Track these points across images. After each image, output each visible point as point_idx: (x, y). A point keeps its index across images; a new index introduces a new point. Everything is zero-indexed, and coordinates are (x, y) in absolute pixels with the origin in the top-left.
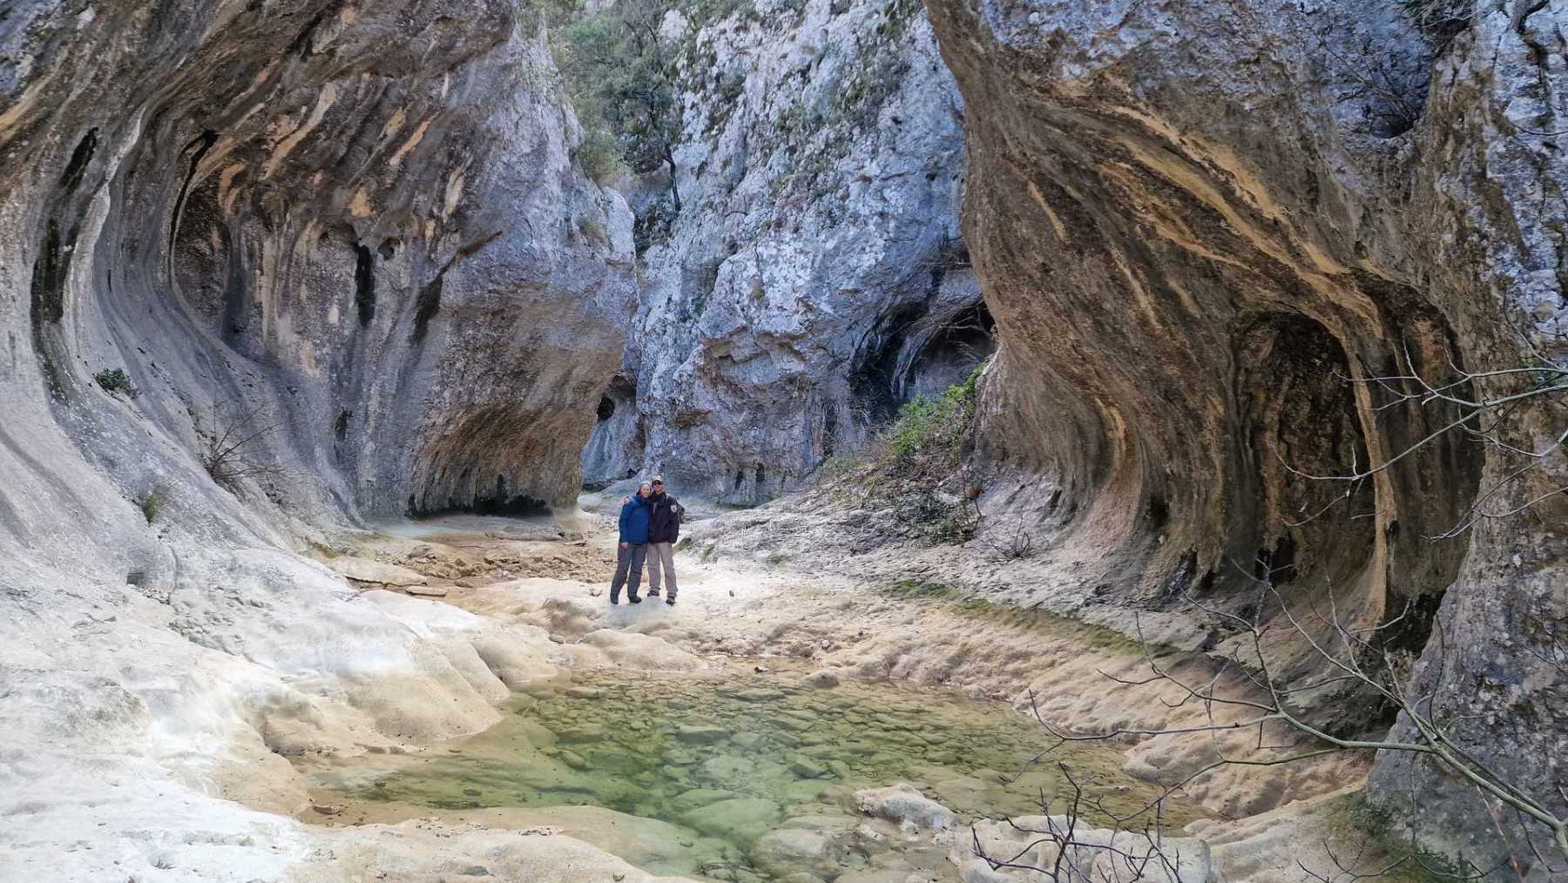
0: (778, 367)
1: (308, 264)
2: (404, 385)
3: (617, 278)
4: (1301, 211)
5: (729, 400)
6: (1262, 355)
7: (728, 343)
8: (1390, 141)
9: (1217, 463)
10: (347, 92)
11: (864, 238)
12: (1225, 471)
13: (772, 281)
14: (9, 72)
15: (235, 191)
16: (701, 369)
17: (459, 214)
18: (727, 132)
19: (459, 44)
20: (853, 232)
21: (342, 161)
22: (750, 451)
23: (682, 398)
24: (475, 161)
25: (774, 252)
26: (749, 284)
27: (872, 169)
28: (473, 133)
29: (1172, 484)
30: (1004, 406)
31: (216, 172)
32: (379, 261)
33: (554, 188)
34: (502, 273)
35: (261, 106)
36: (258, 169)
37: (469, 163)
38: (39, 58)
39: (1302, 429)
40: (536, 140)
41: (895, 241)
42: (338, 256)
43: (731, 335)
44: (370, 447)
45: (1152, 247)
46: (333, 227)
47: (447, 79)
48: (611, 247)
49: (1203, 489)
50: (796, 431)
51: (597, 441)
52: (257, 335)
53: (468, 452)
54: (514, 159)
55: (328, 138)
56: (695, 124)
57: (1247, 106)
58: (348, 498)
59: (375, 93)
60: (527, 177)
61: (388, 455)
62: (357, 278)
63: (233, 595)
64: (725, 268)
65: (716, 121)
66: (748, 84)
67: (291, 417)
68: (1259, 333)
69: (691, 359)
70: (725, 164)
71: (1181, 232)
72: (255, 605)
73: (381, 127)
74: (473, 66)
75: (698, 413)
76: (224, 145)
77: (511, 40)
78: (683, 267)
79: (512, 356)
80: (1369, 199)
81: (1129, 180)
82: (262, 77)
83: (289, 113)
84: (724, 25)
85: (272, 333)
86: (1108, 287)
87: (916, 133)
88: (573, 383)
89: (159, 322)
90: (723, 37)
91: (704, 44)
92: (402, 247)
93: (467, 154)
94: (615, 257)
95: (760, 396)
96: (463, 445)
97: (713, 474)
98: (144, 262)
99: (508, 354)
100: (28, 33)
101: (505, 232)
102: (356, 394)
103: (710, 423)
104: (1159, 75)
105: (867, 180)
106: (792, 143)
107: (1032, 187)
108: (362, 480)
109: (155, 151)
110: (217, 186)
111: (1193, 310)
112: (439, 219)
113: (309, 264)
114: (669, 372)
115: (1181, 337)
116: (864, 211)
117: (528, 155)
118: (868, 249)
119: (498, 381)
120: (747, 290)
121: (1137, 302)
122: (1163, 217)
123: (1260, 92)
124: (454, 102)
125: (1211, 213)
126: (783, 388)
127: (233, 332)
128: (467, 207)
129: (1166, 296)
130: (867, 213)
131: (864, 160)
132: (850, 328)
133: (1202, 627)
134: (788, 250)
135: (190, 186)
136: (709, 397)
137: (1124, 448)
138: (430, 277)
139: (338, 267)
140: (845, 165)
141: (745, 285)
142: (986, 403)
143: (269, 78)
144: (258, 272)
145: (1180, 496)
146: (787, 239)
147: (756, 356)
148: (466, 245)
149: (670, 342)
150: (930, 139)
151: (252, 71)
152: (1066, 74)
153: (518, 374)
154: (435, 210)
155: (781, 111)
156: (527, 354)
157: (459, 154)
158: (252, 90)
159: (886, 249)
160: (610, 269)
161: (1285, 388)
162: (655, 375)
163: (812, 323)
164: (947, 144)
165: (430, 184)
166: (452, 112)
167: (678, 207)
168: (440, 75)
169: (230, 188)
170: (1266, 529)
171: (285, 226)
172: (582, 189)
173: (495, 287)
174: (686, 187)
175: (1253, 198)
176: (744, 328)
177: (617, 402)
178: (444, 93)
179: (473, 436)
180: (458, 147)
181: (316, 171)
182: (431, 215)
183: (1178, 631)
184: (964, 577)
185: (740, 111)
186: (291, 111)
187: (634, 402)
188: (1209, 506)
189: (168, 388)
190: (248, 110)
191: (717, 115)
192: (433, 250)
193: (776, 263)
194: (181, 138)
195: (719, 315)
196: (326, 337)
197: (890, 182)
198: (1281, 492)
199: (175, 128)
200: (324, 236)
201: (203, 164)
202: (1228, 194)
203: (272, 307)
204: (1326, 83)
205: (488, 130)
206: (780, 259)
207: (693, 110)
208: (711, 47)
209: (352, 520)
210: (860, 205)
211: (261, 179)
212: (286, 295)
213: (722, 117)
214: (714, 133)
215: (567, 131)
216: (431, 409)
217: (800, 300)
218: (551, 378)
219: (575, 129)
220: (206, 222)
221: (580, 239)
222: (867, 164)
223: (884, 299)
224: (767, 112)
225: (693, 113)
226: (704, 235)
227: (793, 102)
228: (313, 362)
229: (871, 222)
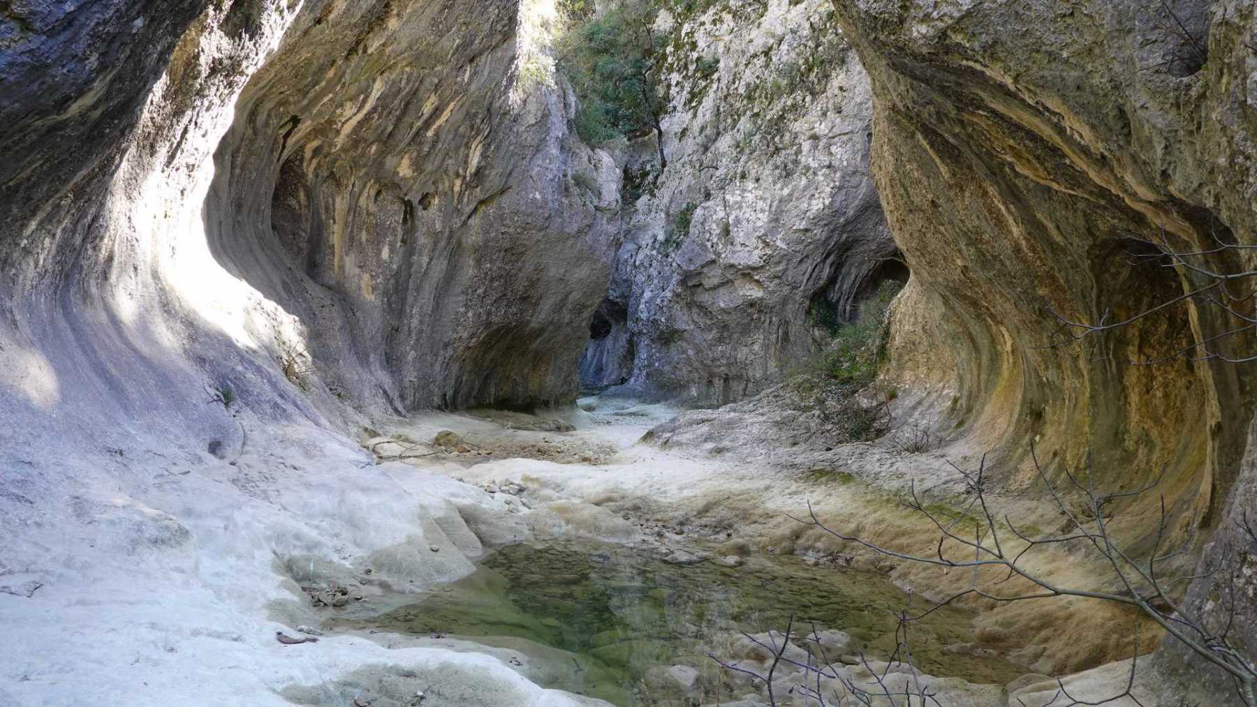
0: (741, 293)
2: (438, 308)
3: (604, 222)
4: (1119, 145)
5: (702, 321)
6: (1121, 278)
7: (700, 274)
8: (1185, 80)
9: (1085, 373)
10: (393, 82)
11: (815, 186)
12: (1091, 381)
13: (738, 221)
14: (80, 65)
15: (315, 161)
16: (678, 295)
17: (479, 173)
18: (704, 104)
19: (476, 42)
20: (804, 181)
21: (390, 135)
22: (718, 363)
23: (663, 319)
24: (491, 131)
25: (739, 198)
26: (718, 225)
27: (822, 128)
28: (489, 110)
29: (1047, 391)
30: (914, 324)
31: (301, 147)
32: (420, 212)
33: (554, 151)
34: (512, 219)
35: (331, 95)
36: (331, 143)
37: (486, 133)
38: (103, 55)
39: (1161, 345)
40: (540, 114)
41: (840, 188)
42: (389, 208)
43: (702, 267)
44: (412, 355)
45: (1020, 185)
46: (386, 185)
47: (468, 69)
48: (600, 196)
49: (1073, 395)
50: (756, 347)
51: (597, 354)
52: (330, 269)
53: (488, 360)
54: (522, 129)
55: (380, 117)
56: (679, 98)
57: (1065, 54)
58: (395, 394)
59: (414, 82)
60: (533, 143)
61: (426, 361)
62: (403, 224)
63: (281, 460)
64: (699, 213)
65: (696, 96)
66: (721, 65)
67: (351, 331)
68: (1117, 259)
69: (671, 287)
70: (702, 129)
71: (1036, 170)
72: (295, 468)
73: (419, 108)
74: (487, 59)
75: (676, 331)
76: (305, 126)
77: (519, 35)
78: (668, 214)
79: (520, 285)
80: (1170, 131)
81: (988, 125)
82: (330, 73)
83: (351, 100)
84: (703, 18)
85: (342, 268)
86: (987, 220)
87: (858, 100)
88: (569, 306)
90: (702, 28)
91: (687, 34)
92: (437, 201)
93: (484, 126)
94: (603, 204)
95: (726, 317)
96: (483, 356)
97: (688, 382)
98: (248, 215)
99: (518, 282)
100: (92, 36)
101: (515, 187)
102: (401, 313)
103: (686, 340)
104: (991, 29)
105: (815, 138)
106: (756, 110)
107: (919, 136)
108: (406, 380)
109: (254, 133)
110: (303, 157)
111: (1058, 239)
112: (464, 177)
113: (368, 214)
114: (652, 299)
115: (1050, 263)
116: (814, 164)
117: (533, 125)
118: (817, 196)
119: (508, 306)
120: (716, 230)
121: (1010, 232)
122: (1018, 156)
123: (1074, 41)
124: (473, 86)
125: (1054, 150)
126: (745, 311)
127: (313, 268)
128: (485, 167)
129: (1035, 228)
130: (817, 165)
131: (815, 122)
132: (801, 261)
133: (1063, 513)
134: (751, 197)
135: (282, 158)
136: (685, 318)
137: (1011, 361)
138: (457, 222)
139: (390, 216)
140: (796, 126)
141: (714, 226)
142: (900, 321)
143: (335, 74)
144: (331, 221)
145: (1054, 401)
146: (750, 188)
147: (722, 284)
148: (483, 196)
149: (655, 273)
151: (322, 70)
152: (915, 34)
153: (524, 299)
154: (461, 171)
155: (748, 85)
156: (533, 283)
157: (479, 127)
158: (323, 84)
159: (833, 196)
160: (599, 214)
161: (1144, 307)
162: (643, 301)
163: (771, 256)
165: (457, 149)
166: (472, 94)
167: (664, 165)
168: (462, 66)
169: (312, 158)
170: (1128, 431)
171: (351, 186)
172: (577, 151)
173: (507, 230)
174: (671, 148)
175: (1081, 136)
176: (713, 262)
177: (613, 322)
178: (466, 80)
179: (491, 348)
180: (478, 121)
181: (372, 143)
182: (458, 175)
183: (1042, 516)
184: (868, 467)
185: (715, 86)
186: (353, 99)
187: (625, 324)
188: (1078, 411)
190: (321, 99)
191: (696, 90)
192: (460, 202)
193: (740, 208)
194: (274, 122)
195: (693, 250)
196: (380, 271)
197: (836, 140)
198: (1141, 399)
199: (270, 114)
200: (379, 193)
201: (291, 141)
202: (1061, 131)
203: (341, 247)
204: (1130, 31)
205: (501, 107)
206: (744, 205)
207: (676, 85)
208: (693, 37)
209: (396, 411)
210: (810, 159)
211: (333, 151)
212: (352, 239)
213: (700, 92)
214: (694, 104)
215: (566, 106)
216: (458, 326)
217: (759, 237)
218: (551, 301)
219: (573, 104)
220: (295, 185)
221: (575, 190)
222: (817, 125)
223: (831, 237)
224: (736, 86)
225: (677, 89)
226: (684, 187)
227: (758, 77)
228: (370, 289)
229: (820, 173)
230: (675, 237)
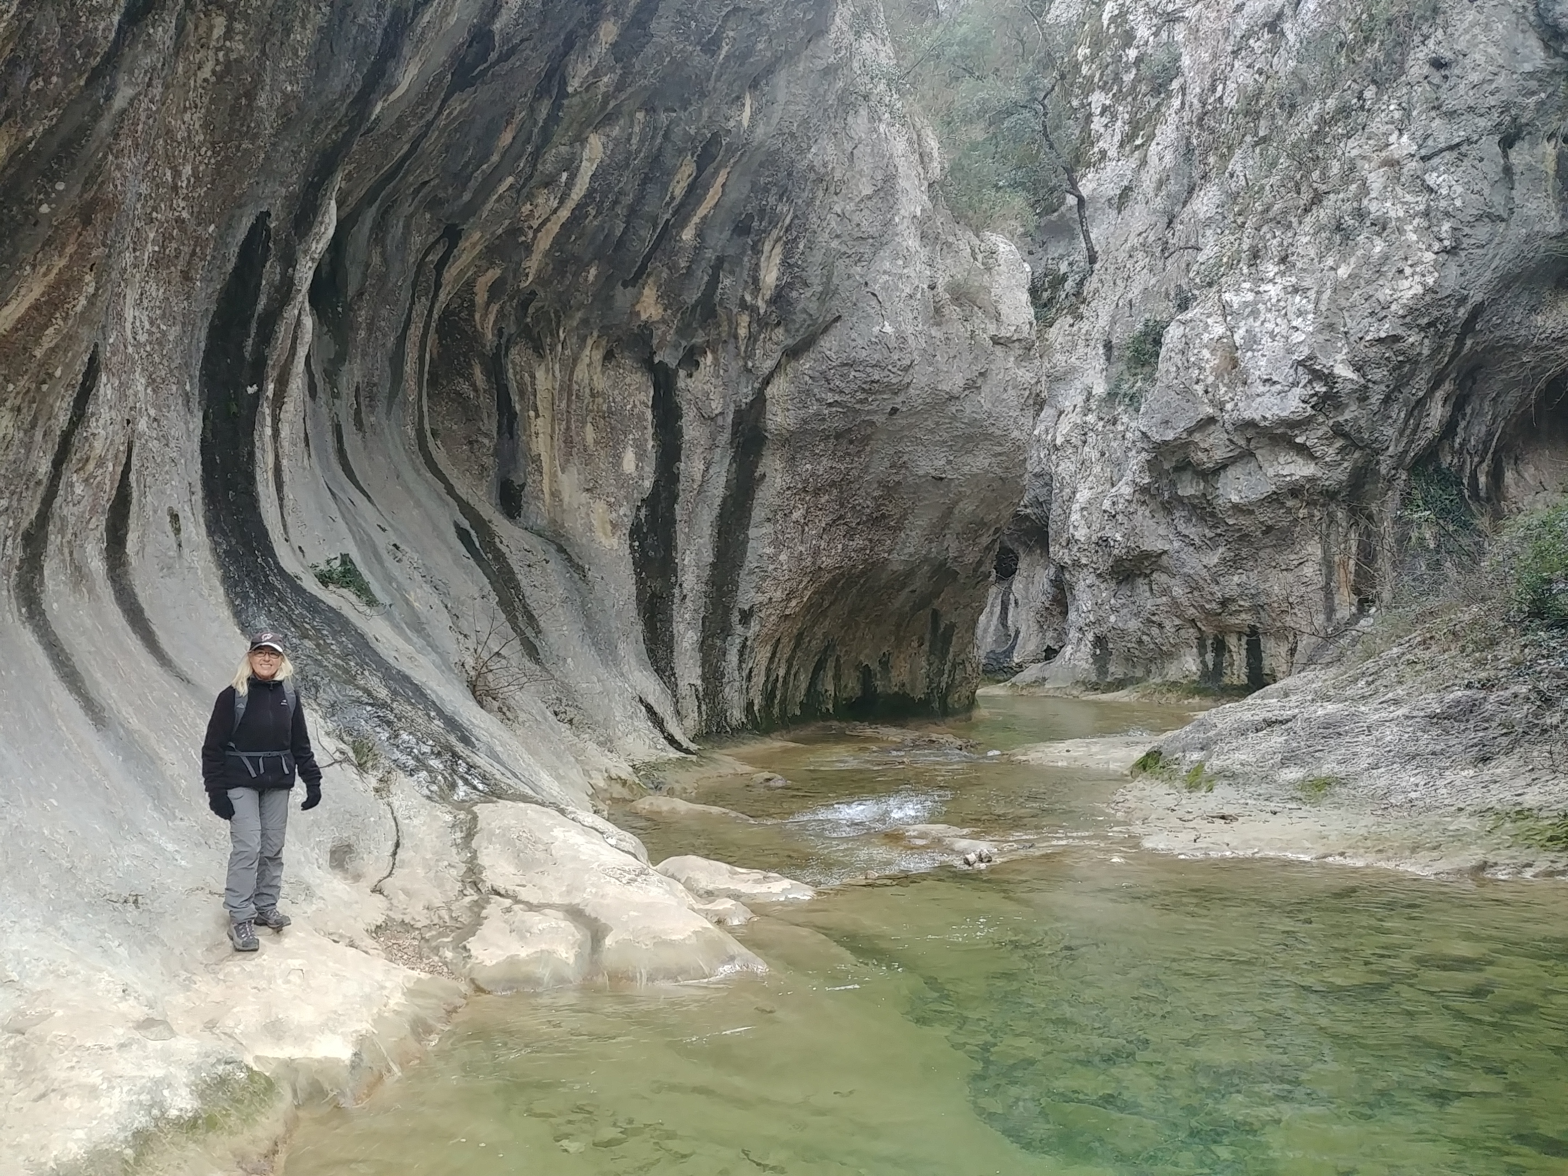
0: (1271, 472)
1: (593, 395)
2: (727, 551)
3: (1011, 362)
5: (1194, 531)
7: (1187, 444)
10: (617, 141)
11: (1401, 253)
13: (1252, 340)
15: (495, 308)
16: (1144, 490)
17: (779, 298)
18: (1158, 139)
19: (760, 46)
20: (1379, 247)
21: (621, 243)
22: (1233, 608)
23: (1118, 537)
24: (796, 217)
25: (1250, 297)
26: (1213, 352)
27: (1403, 146)
28: (790, 174)
31: (468, 283)
32: (682, 381)
33: (913, 243)
34: (844, 377)
35: (510, 180)
36: (519, 273)
37: (787, 221)
40: (879, 176)
41: (1452, 251)
42: (628, 380)
43: (1190, 432)
46: (619, 339)
47: (748, 102)
48: (997, 317)
50: (1309, 570)
51: (998, 609)
52: (537, 498)
53: (820, 635)
54: (851, 207)
55: (599, 213)
56: (1109, 135)
58: (666, 712)
59: (653, 138)
60: (872, 231)
61: (714, 647)
62: (654, 407)
64: (1173, 334)
65: (1141, 127)
66: (1186, 61)
67: (583, 604)
69: (1128, 477)
70: (1160, 184)
73: (665, 189)
74: (781, 78)
75: (1146, 555)
76: (472, 244)
77: (833, 28)
82: (507, 138)
83: (546, 185)
85: (555, 494)
87: (1475, 77)
88: (956, 526)
89: (408, 490)
91: (1113, 20)
92: (709, 356)
93: (782, 208)
94: (1004, 333)
95: (1244, 521)
96: (811, 629)
97: (1177, 646)
98: (388, 413)
99: (862, 492)
101: (845, 316)
102: (667, 568)
103: (1165, 570)
105: (1392, 163)
106: (1263, 132)
108: (683, 683)
109: (385, 261)
110: (472, 301)
112: (753, 309)
114: (1094, 502)
116: (1396, 212)
117: (870, 198)
118: (1408, 271)
119: (850, 535)
120: (1211, 360)
124: (760, 131)
126: (1282, 505)
127: (510, 498)
128: (790, 286)
130: (1401, 214)
131: (1387, 135)
134: (1273, 291)
135: (437, 306)
136: (1162, 530)
138: (746, 393)
139: (630, 395)
141: (1206, 353)
143: (515, 138)
144: (532, 413)
146: (1271, 275)
147: (1234, 460)
148: (790, 342)
149: (1095, 455)
150: (1501, 81)
151: (492, 132)
153: (877, 520)
154: (748, 298)
155: (1241, 88)
156: (889, 491)
157: (773, 210)
158: (495, 158)
159: (1439, 266)
160: (999, 350)
162: (1076, 507)
163: (1323, 398)
164: (1533, 84)
165: (738, 256)
166: (757, 148)
167: (1092, 259)
168: (738, 98)
169: (488, 304)
171: (559, 347)
172: (951, 239)
173: (837, 398)
174: (1103, 227)
176: (1211, 420)
177: (1021, 552)
178: (745, 123)
179: (824, 613)
180: (772, 200)
181: (589, 264)
182: (743, 305)
185: (1176, 103)
186: (549, 182)
187: (1046, 552)
189: (417, 576)
190: (494, 189)
191: (1142, 116)
192: (750, 355)
193: (1255, 313)
194: (417, 240)
195: (1169, 404)
196: (622, 494)
197: (1435, 161)
199: (407, 227)
200: (609, 356)
201: (450, 274)
203: (553, 459)
205: (811, 168)
206: (1261, 307)
207: (1102, 114)
209: (671, 740)
210: (1388, 204)
211: (523, 285)
212: (568, 442)
213: (1149, 118)
214: (1138, 142)
215: (924, 158)
216: (764, 579)
217: (1300, 363)
218: (922, 522)
219: (936, 154)
220: (465, 355)
221: (952, 312)
222: (1393, 138)
223: (1441, 347)
224: (1218, 95)
225: (1105, 120)
226: (1135, 292)
227: (1260, 72)
228: (609, 527)
229: (1409, 228)
230: (1125, 387)
